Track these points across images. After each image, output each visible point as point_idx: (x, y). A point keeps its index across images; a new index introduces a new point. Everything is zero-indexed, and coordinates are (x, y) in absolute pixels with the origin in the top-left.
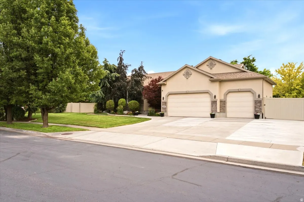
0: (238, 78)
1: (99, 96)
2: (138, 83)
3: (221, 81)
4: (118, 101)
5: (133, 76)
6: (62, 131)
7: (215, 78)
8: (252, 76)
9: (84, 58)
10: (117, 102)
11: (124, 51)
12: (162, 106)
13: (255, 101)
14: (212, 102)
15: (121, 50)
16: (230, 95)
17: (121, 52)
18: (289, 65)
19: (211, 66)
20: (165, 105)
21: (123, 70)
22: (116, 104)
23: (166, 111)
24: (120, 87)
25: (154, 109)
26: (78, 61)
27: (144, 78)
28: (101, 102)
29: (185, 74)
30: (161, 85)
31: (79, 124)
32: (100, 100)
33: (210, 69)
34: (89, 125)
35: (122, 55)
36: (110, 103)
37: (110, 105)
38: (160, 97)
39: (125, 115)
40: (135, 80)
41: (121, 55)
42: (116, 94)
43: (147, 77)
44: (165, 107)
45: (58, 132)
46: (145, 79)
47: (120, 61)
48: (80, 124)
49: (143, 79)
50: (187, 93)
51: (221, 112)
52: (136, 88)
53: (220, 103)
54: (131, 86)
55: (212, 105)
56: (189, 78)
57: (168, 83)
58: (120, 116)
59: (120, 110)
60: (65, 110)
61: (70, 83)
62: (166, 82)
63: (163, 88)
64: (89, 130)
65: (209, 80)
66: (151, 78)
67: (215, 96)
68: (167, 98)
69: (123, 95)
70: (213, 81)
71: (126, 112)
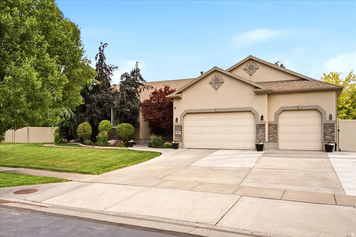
0: (298, 89)
1: (66, 116)
2: (132, 96)
3: (271, 94)
4: (99, 124)
5: (123, 84)
6: (14, 186)
7: (263, 88)
8: (319, 86)
9: (60, 39)
10: (97, 126)
11: (107, 45)
12: (175, 133)
13: (324, 124)
14: (257, 127)
15: (101, 43)
16: (285, 115)
17: (101, 45)
18: (331, 75)
19: (251, 71)
20: (180, 130)
21: (106, 76)
22: (96, 130)
23: (182, 140)
24: (101, 102)
25: (160, 137)
26: (46, 45)
27: (141, 87)
28: (67, 125)
29: (213, 82)
30: (173, 99)
31: (41, 167)
32: (66, 123)
33: (249, 75)
34: (61, 169)
35: (103, 51)
36: (85, 127)
37: (85, 131)
38: (172, 117)
39: (111, 146)
40: (127, 91)
41: (101, 51)
42: (95, 112)
43: (146, 87)
44: (180, 133)
45: (4, 188)
46: (142, 90)
47: (99, 61)
48: (44, 167)
49: (139, 90)
50: (216, 112)
51: (269, 141)
52: (129, 103)
53: (269, 128)
54: (122, 100)
55: (257, 130)
56: (219, 89)
57: (184, 96)
58: (102, 149)
59: (103, 139)
60: (4, 139)
61: (33, 86)
62: (182, 94)
63: (175, 104)
64: (67, 181)
65: (254, 91)
66: (152, 88)
67: (262, 117)
68: (182, 120)
69: (106, 114)
70: (259, 92)
71: (112, 142)
